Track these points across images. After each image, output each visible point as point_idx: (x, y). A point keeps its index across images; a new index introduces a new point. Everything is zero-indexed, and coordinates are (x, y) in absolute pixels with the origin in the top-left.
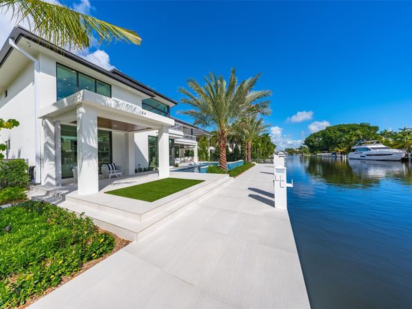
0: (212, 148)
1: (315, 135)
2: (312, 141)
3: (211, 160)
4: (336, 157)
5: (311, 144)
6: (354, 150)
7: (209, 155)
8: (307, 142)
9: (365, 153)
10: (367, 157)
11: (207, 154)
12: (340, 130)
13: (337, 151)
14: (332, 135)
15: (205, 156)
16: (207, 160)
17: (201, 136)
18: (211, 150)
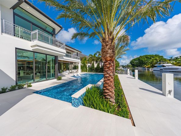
0: (89, 64)
1: (135, 60)
2: (133, 62)
3: (89, 72)
4: (145, 69)
5: (133, 63)
6: (156, 67)
7: (88, 69)
8: (131, 62)
9: (162, 68)
10: (164, 70)
11: (86, 68)
12: (147, 58)
13: (146, 67)
14: (143, 60)
15: (85, 69)
16: (86, 71)
17: (83, 58)
18: (89, 66)
